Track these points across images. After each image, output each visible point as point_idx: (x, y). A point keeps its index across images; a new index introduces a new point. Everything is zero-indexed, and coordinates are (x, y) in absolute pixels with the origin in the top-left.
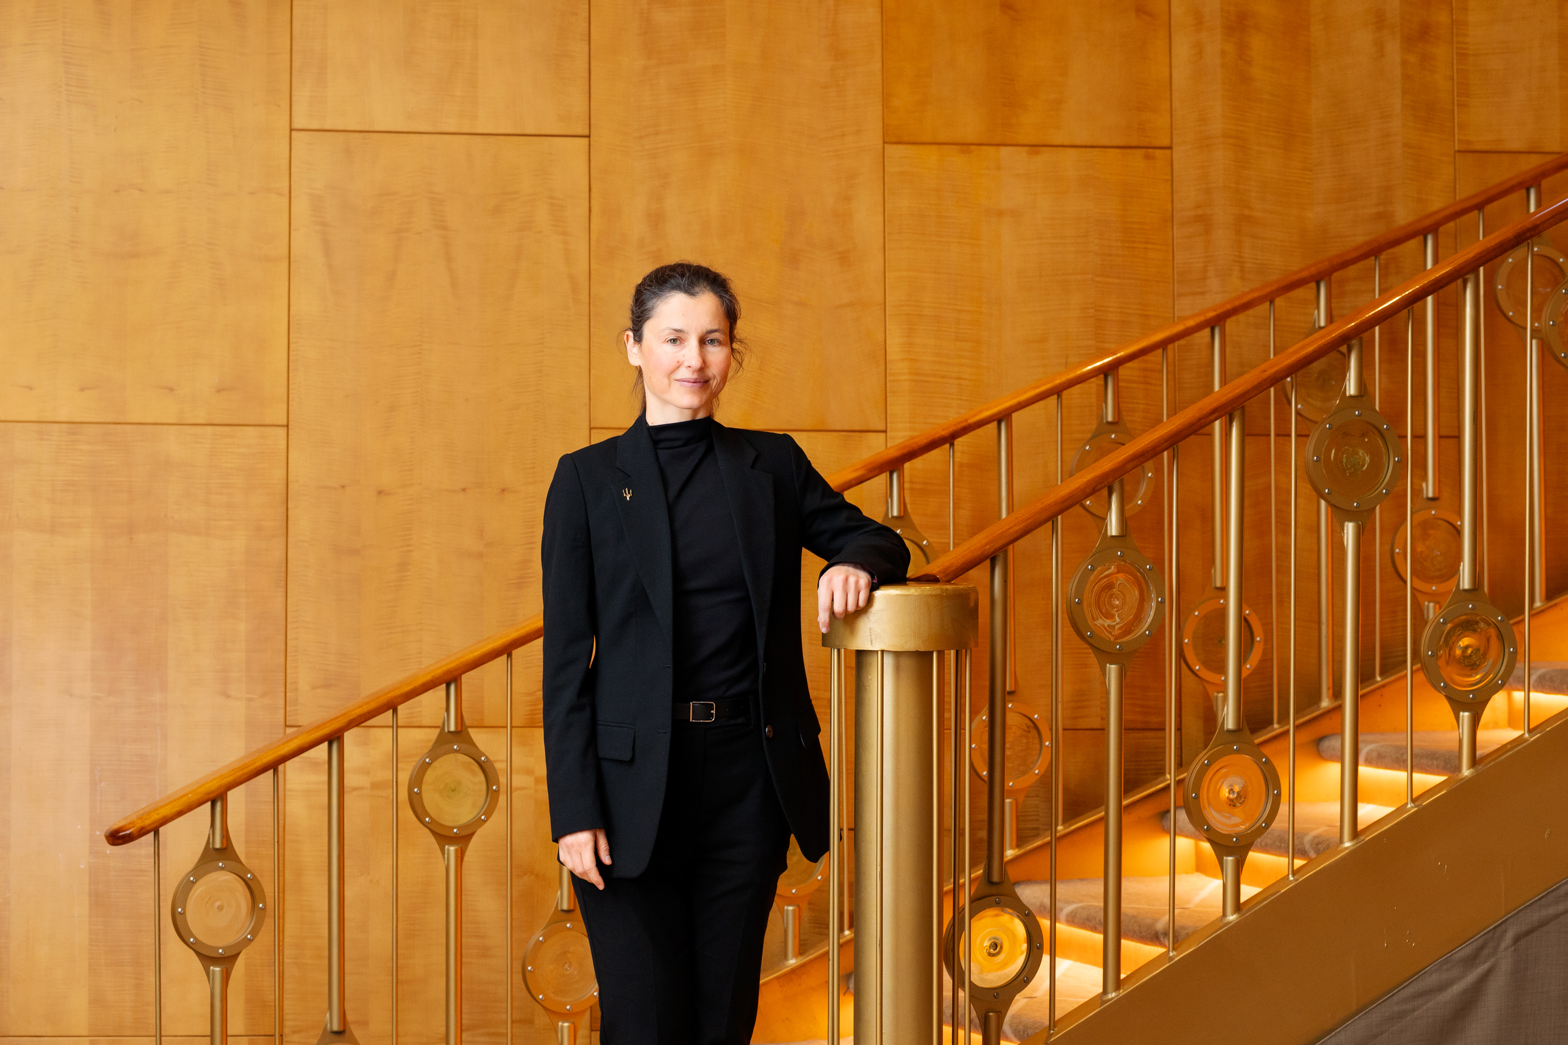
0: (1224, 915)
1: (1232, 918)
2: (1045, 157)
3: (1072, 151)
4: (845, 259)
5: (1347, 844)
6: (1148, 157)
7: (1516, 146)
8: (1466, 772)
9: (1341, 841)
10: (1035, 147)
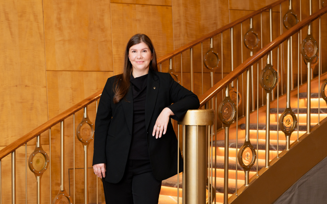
0: (245, 184)
1: (247, 185)
2: (145, 7)
3: (151, 6)
4: (103, 30)
5: (267, 167)
6: (167, 8)
7: (241, 8)
8: (288, 150)
9: (266, 166)
10: (143, 5)
